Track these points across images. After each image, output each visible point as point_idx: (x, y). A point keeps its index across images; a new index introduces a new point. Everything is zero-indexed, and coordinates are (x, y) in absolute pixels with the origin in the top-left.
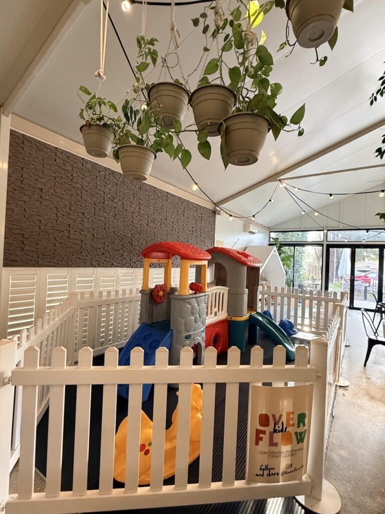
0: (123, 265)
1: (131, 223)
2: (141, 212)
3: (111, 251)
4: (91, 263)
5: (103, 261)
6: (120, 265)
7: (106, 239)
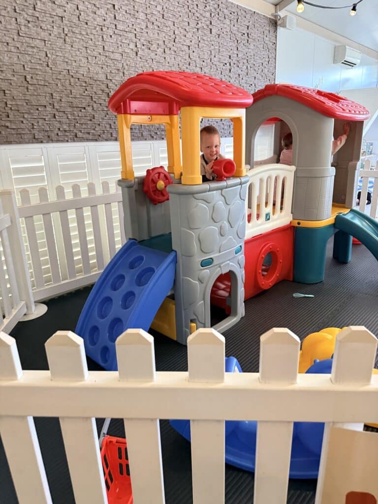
0: (96, 137)
1: (101, 51)
2: (120, 27)
3: (69, 110)
4: (31, 136)
5: (56, 131)
6: (90, 137)
7: (55, 86)
